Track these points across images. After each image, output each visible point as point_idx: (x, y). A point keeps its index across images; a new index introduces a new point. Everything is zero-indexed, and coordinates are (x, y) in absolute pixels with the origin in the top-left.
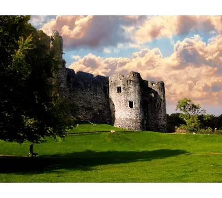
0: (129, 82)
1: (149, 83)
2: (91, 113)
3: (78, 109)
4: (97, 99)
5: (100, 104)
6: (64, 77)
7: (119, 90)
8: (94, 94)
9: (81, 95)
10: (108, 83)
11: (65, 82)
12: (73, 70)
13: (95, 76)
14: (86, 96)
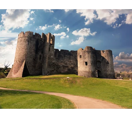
0: (85, 52)
1: (101, 51)
2: (67, 69)
3: (60, 67)
4: (70, 62)
5: (72, 64)
6: (53, 53)
7: (81, 56)
8: (69, 60)
9: (62, 61)
10: (77, 54)
11: (54, 55)
12: (58, 49)
13: (70, 51)
14: (65, 60)
